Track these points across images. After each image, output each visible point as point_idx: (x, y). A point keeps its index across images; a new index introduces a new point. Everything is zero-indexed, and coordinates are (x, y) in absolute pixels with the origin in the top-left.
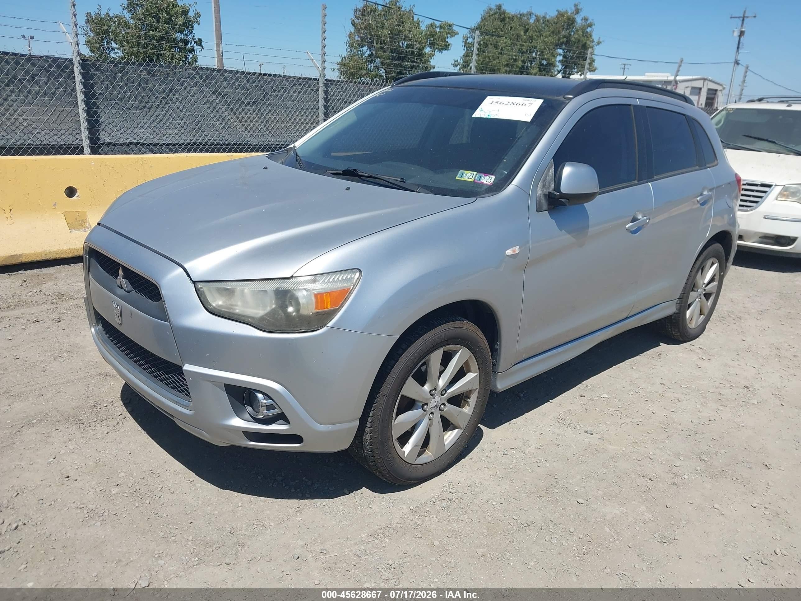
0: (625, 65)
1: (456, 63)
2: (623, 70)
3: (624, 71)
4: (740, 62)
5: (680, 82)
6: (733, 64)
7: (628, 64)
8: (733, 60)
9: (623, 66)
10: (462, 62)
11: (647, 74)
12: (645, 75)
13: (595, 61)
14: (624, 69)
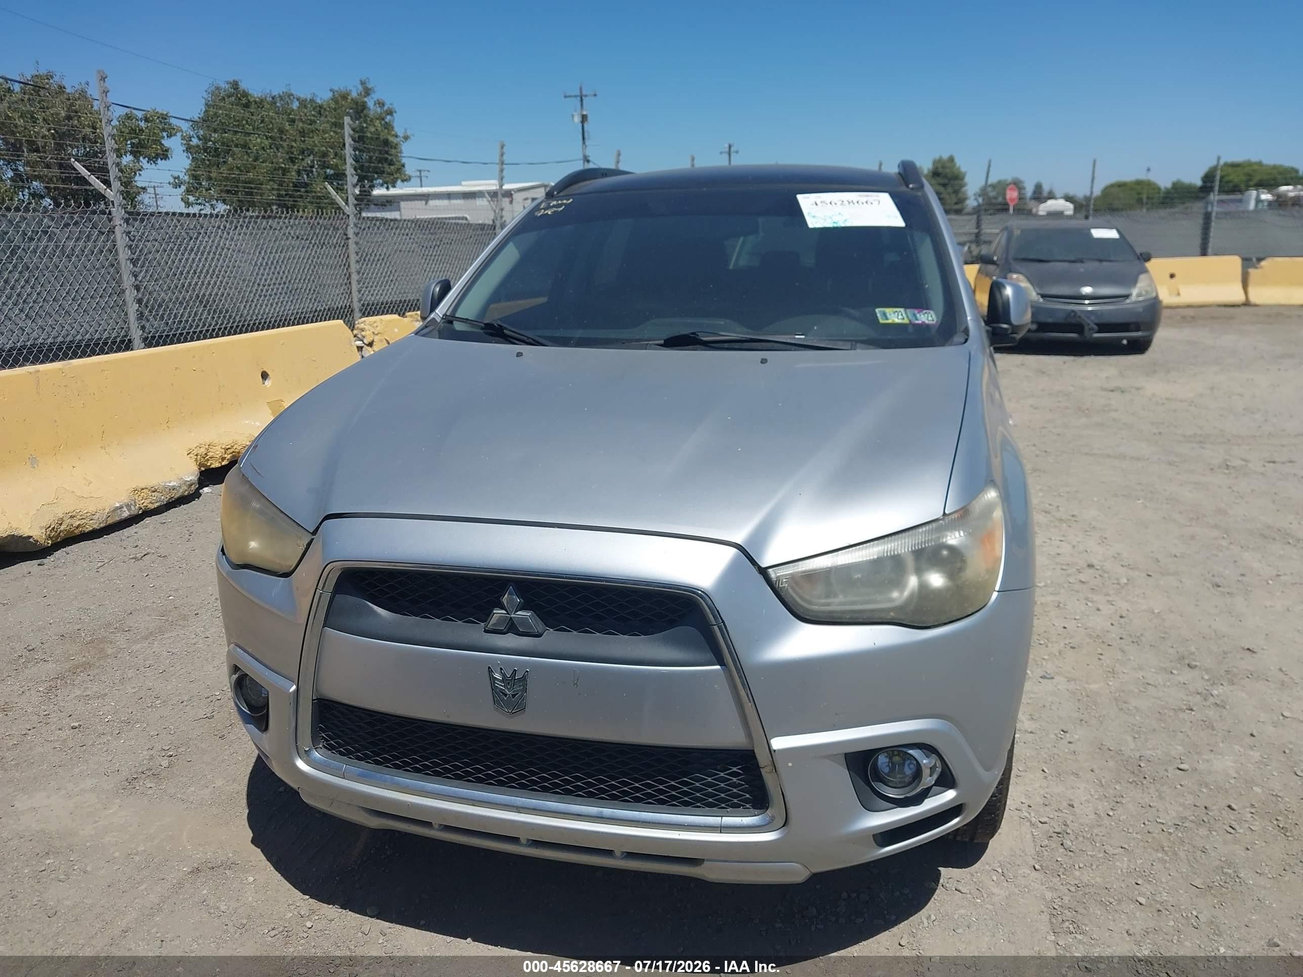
0: (420, 171)
1: (177, 181)
2: (419, 180)
3: (421, 180)
4: (590, 159)
5: (515, 192)
6: (582, 162)
7: (425, 171)
8: (581, 157)
9: (418, 174)
10: (186, 178)
11: (463, 183)
12: (461, 185)
13: (406, 166)
14: (421, 177)
